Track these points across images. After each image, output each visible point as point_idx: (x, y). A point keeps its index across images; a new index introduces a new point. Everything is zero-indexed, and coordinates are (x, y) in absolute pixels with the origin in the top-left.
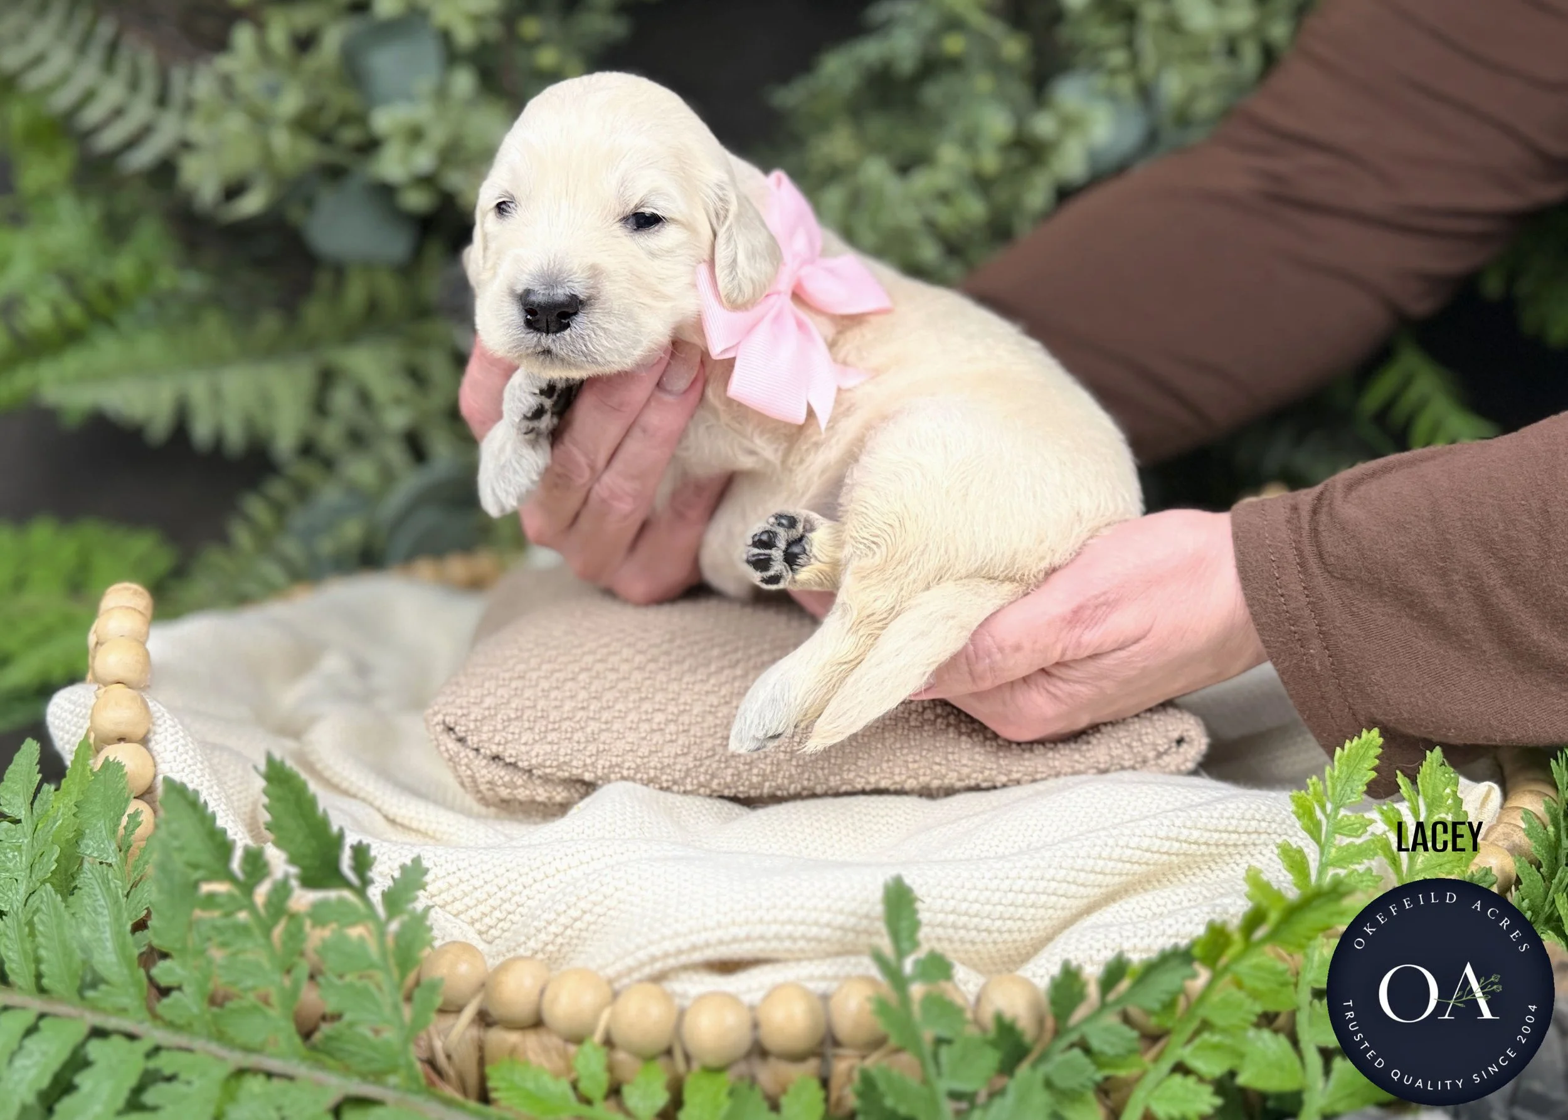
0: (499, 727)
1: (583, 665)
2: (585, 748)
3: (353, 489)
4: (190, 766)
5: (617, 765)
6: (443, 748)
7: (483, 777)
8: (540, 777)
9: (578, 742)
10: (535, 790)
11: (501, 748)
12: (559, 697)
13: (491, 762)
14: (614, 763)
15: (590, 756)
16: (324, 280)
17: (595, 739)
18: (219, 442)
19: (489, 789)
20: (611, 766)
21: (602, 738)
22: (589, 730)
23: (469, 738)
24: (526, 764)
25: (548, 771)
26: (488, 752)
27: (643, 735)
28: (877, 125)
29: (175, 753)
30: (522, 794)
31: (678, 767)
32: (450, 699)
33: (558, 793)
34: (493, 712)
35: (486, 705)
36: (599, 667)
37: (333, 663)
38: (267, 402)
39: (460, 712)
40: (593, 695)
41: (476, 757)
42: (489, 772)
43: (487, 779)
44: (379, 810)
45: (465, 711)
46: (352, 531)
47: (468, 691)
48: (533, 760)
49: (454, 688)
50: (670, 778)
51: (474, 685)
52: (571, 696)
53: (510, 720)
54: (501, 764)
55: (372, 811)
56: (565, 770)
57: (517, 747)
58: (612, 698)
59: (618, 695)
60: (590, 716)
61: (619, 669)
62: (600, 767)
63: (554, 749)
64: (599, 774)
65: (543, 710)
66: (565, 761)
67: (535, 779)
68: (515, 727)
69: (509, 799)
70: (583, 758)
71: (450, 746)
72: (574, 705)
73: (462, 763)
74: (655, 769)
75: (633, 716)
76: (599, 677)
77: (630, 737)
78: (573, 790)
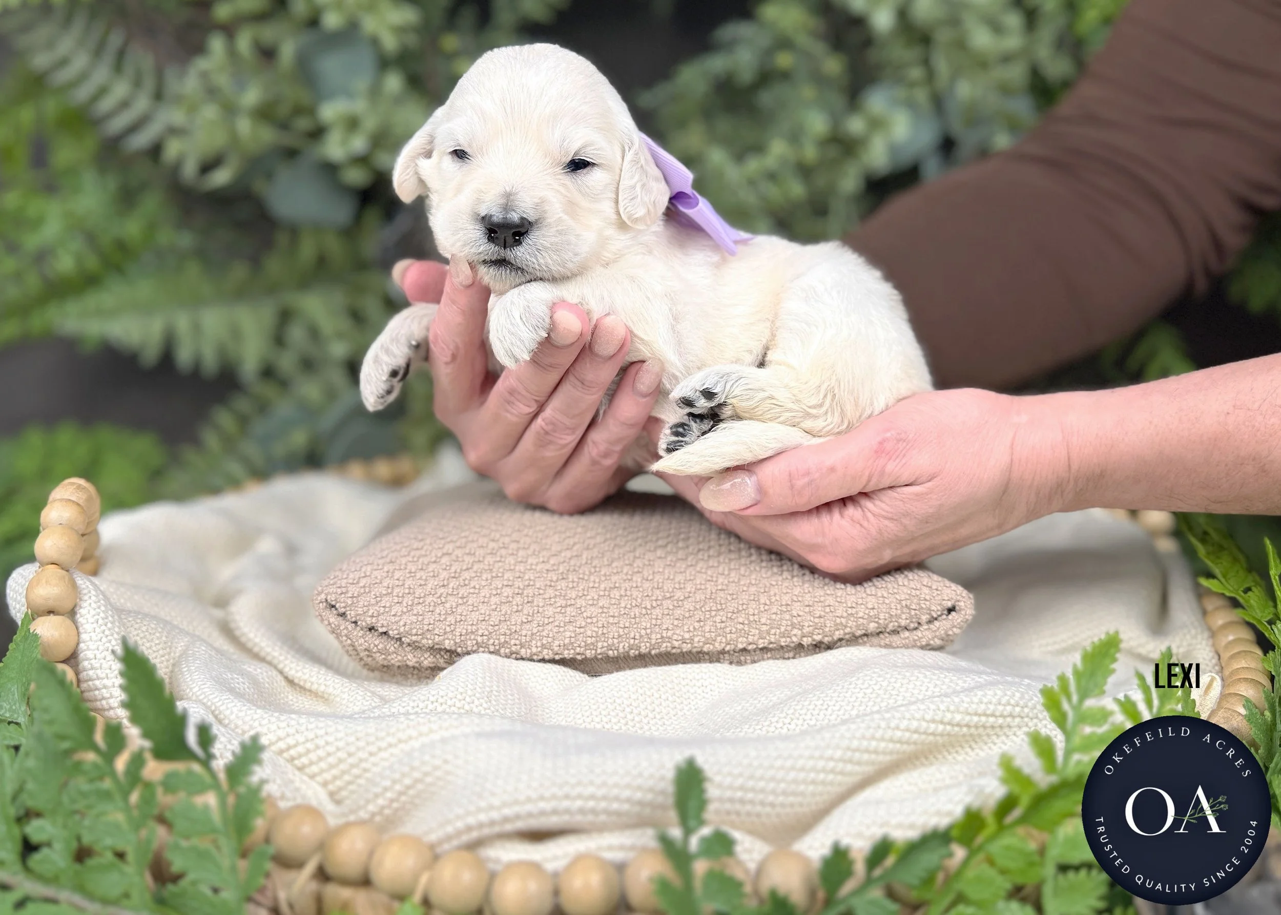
0: (373, 601)
1: (445, 551)
2: (445, 619)
3: (302, 405)
5: (472, 632)
6: (326, 622)
7: (361, 645)
8: (409, 645)
9: (440, 614)
10: (405, 656)
11: (374, 620)
12: (424, 578)
13: (368, 633)
14: (469, 631)
15: (449, 626)
17: (453, 612)
18: (197, 366)
19: (368, 656)
20: (467, 634)
21: (459, 611)
22: (448, 605)
23: (348, 613)
24: (396, 632)
25: (414, 638)
26: (364, 624)
27: (494, 607)
30: (395, 660)
31: (524, 633)
32: (332, 582)
33: (426, 659)
35: (361, 584)
36: (459, 552)
37: (267, 546)
38: (236, 333)
39: (339, 591)
40: (453, 575)
41: (355, 629)
42: (365, 641)
43: (365, 647)
44: (281, 672)
45: (344, 590)
46: (299, 439)
47: (348, 575)
48: (402, 630)
49: (337, 573)
50: (518, 642)
51: (353, 570)
52: (434, 576)
53: (381, 596)
54: (376, 634)
55: (275, 673)
56: (429, 637)
57: (388, 618)
58: (468, 577)
59: (473, 575)
60: (450, 592)
61: (474, 554)
62: (458, 634)
63: (420, 619)
64: (458, 641)
65: (410, 588)
66: (428, 630)
67: (404, 646)
68: (386, 601)
69: (385, 663)
70: (444, 627)
71: (331, 620)
72: (436, 583)
73: (343, 634)
74: (505, 634)
75: (485, 592)
76: (457, 561)
77: (483, 609)
78: (438, 656)
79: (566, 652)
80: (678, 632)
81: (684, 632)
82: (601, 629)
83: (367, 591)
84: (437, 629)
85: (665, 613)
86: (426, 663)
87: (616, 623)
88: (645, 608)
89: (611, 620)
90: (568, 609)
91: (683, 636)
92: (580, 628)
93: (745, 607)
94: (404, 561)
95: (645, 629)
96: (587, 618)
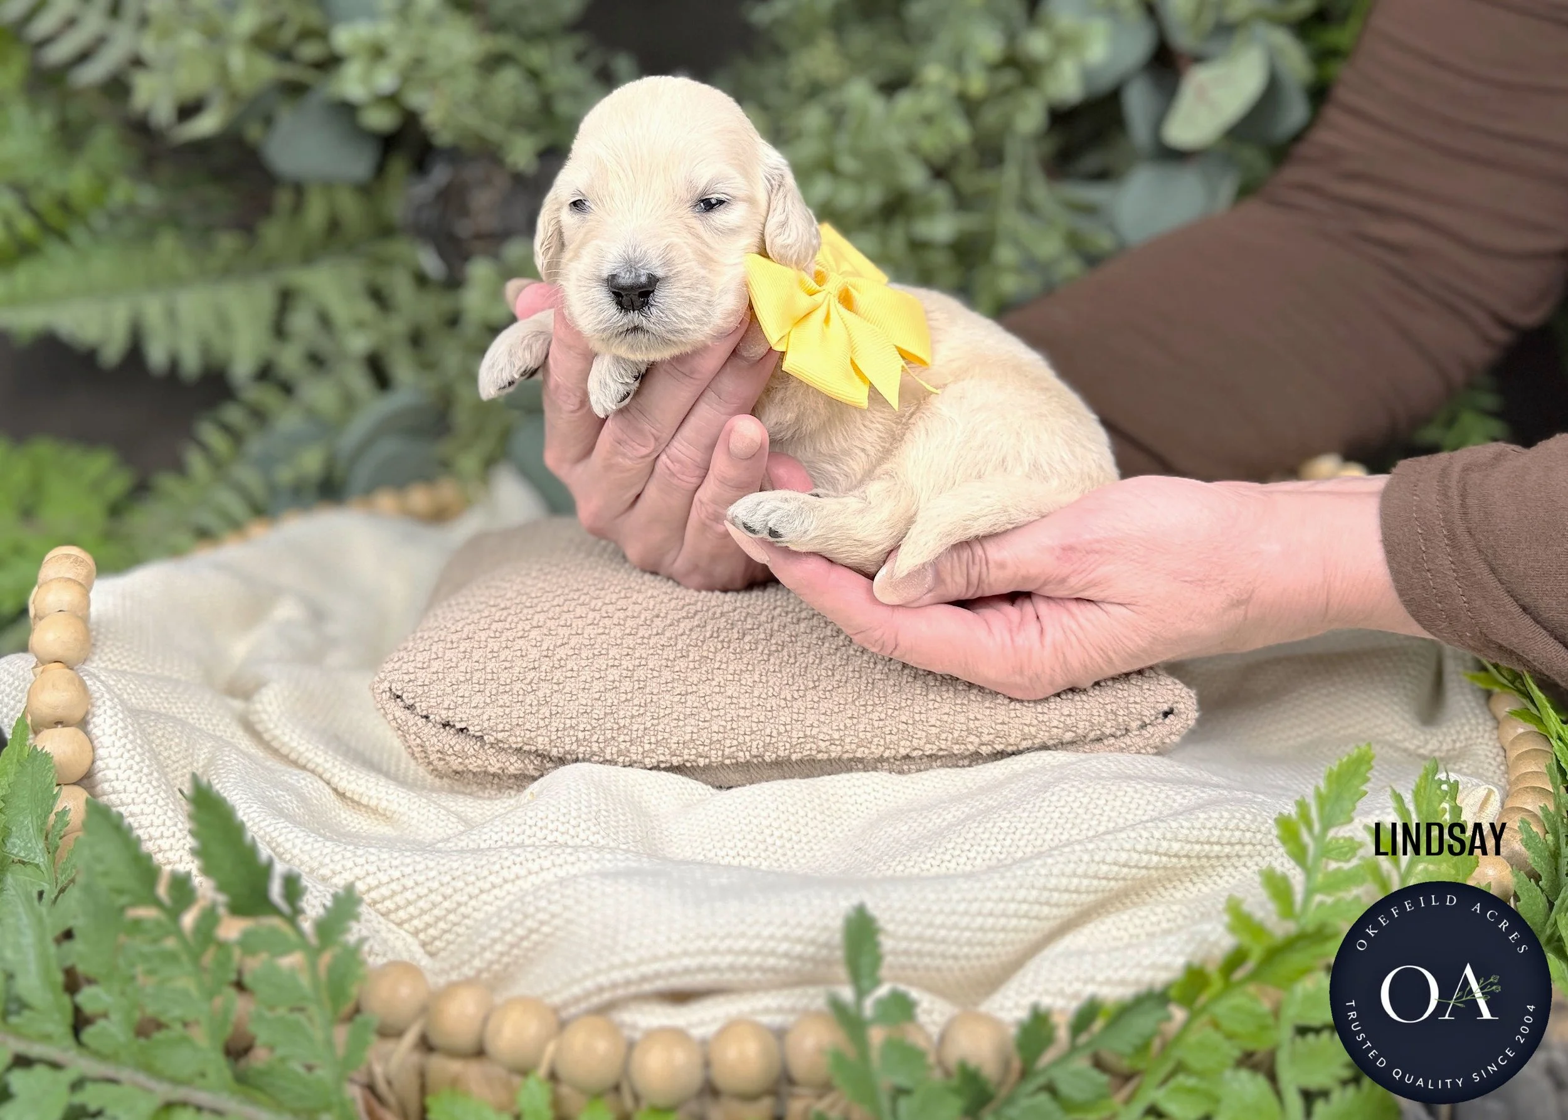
0: (449, 690)
1: (535, 624)
2: (538, 711)
3: (311, 414)
4: (129, 751)
6: (390, 717)
7: (433, 745)
8: (492, 745)
9: (531, 705)
10: (487, 759)
11: (451, 713)
12: (509, 658)
13: (442, 730)
14: (568, 725)
15: (543, 719)
16: (284, 199)
17: (547, 702)
18: (174, 364)
19: (440, 759)
20: (564, 729)
21: (555, 700)
22: (540, 694)
23: (417, 705)
24: (477, 728)
25: (500, 736)
26: (438, 718)
27: (597, 695)
29: (114, 738)
30: (473, 765)
31: (635, 727)
32: (397, 666)
33: (511, 764)
34: (441, 676)
35: (433, 669)
36: (551, 624)
37: (287, 611)
38: (224, 323)
39: (406, 678)
40: (545, 653)
41: (426, 725)
42: (439, 741)
43: (438, 748)
44: (329, 782)
45: (412, 677)
46: (311, 462)
47: (415, 656)
48: (486, 725)
49: (402, 654)
50: (627, 738)
51: (421, 649)
52: (522, 656)
53: (459, 682)
54: (451, 732)
55: (322, 784)
56: (518, 734)
57: (468, 711)
58: (564, 657)
59: (571, 652)
60: (542, 677)
61: (571, 625)
62: (553, 729)
63: (507, 712)
64: (554, 737)
65: (493, 673)
66: (518, 725)
67: (486, 747)
68: (464, 690)
69: (460, 768)
70: (536, 721)
71: (397, 714)
72: (524, 666)
73: (411, 731)
74: (612, 729)
75: (586, 675)
76: (550, 635)
77: (584, 697)
78: (527, 761)
80: (825, 730)
81: (832, 730)
82: (730, 723)
83: (441, 677)
84: (528, 724)
85: (809, 706)
86: (512, 770)
87: (748, 717)
88: (785, 699)
89: (742, 713)
90: (689, 697)
91: (831, 736)
92: (705, 721)
93: (909, 702)
94: (483, 635)
95: (785, 725)
96: (713, 709)
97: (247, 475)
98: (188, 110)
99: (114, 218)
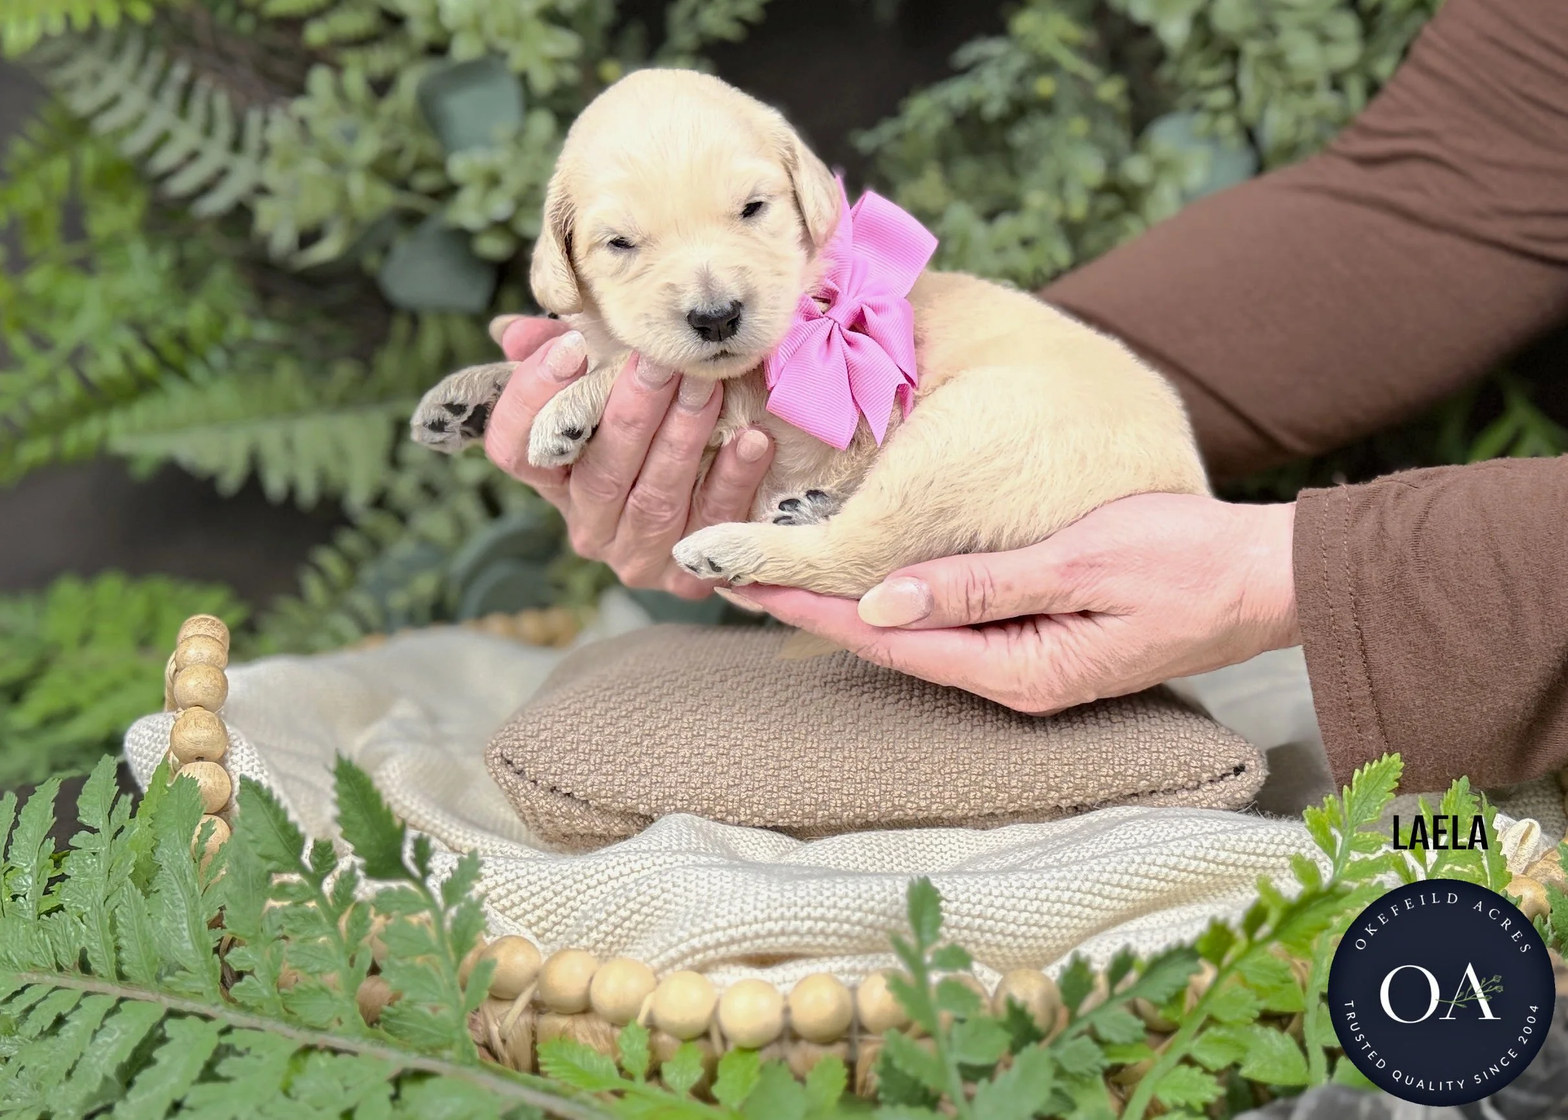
0: (556, 757)
1: (637, 704)
2: (639, 780)
3: (425, 541)
5: (670, 796)
6: (502, 780)
7: (542, 807)
8: (597, 808)
9: (633, 774)
10: (593, 821)
11: (557, 778)
12: (614, 732)
13: (550, 793)
14: (667, 794)
15: (643, 787)
16: (400, 328)
17: (648, 773)
18: (291, 494)
19: (549, 821)
20: (664, 798)
21: (655, 771)
22: (642, 765)
23: (526, 769)
24: (582, 793)
25: (603, 801)
26: (545, 783)
27: (695, 767)
28: (967, 170)
30: (581, 825)
31: (731, 797)
32: (508, 733)
33: (616, 825)
34: (549, 743)
35: (542, 738)
36: (653, 706)
37: (403, 709)
38: (341, 454)
39: (516, 744)
40: (647, 732)
41: (534, 789)
42: (547, 803)
43: (545, 809)
45: (522, 743)
46: (425, 585)
47: (525, 727)
48: (589, 790)
50: (723, 809)
51: (530, 722)
52: (625, 732)
53: (566, 751)
54: (558, 794)
56: (620, 800)
57: (573, 777)
58: (665, 735)
59: (671, 732)
60: (644, 751)
61: (671, 710)
62: (654, 798)
63: (610, 779)
64: (653, 806)
65: (597, 743)
66: (619, 791)
67: (591, 809)
68: (570, 757)
69: (568, 831)
70: (637, 789)
71: (508, 778)
72: (627, 740)
73: (521, 793)
74: (708, 799)
75: (685, 751)
76: (652, 717)
77: (682, 770)
78: (630, 822)
79: (781, 820)
80: (912, 799)
81: (920, 799)
82: (821, 796)
83: (548, 745)
84: (630, 791)
85: (897, 777)
87: (838, 789)
88: (874, 771)
89: (833, 785)
90: (783, 771)
91: (918, 804)
92: (796, 793)
93: (992, 767)
94: (589, 712)
95: (874, 796)
96: (805, 782)
97: (362, 601)
98: (309, 238)
99: (231, 352)
